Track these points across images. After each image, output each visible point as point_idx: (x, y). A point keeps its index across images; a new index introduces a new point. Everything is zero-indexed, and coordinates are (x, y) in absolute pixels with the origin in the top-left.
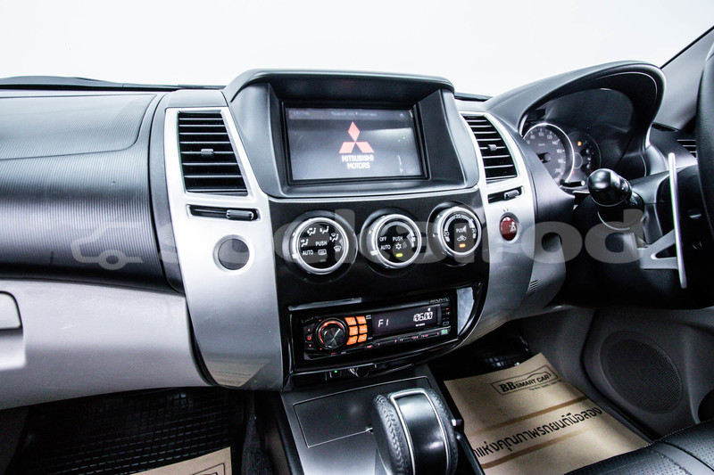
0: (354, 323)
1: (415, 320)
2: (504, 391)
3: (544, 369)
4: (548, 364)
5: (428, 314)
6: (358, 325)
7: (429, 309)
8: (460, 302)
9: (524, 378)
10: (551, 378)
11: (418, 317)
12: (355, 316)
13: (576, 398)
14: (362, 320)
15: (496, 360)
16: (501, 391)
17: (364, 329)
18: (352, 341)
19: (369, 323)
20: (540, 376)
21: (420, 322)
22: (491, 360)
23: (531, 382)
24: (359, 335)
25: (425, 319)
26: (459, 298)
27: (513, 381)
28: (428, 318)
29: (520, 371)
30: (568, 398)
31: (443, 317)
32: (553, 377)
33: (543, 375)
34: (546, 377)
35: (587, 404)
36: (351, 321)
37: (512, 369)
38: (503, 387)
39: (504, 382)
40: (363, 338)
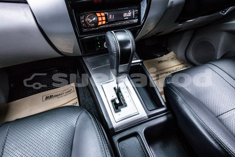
0: (100, 15)
1: (124, 16)
2: (159, 63)
3: (173, 56)
4: (175, 55)
5: (129, 13)
6: (101, 16)
7: (130, 11)
8: (142, 8)
9: (166, 59)
10: (174, 59)
11: (125, 15)
12: (100, 13)
13: (181, 63)
14: (103, 14)
15: (158, 54)
16: (158, 63)
17: (104, 18)
18: (100, 23)
19: (106, 16)
20: (171, 58)
21: (126, 17)
22: (156, 55)
23: (168, 60)
24: (102, 21)
25: (128, 16)
26: (141, 6)
27: (162, 60)
28: (129, 15)
29: (165, 57)
30: (179, 63)
31: (135, 14)
32: (175, 58)
33: (172, 58)
34: (173, 58)
35: (184, 65)
36: (98, 15)
37: (162, 57)
38: (159, 62)
39: (159, 61)
40: (104, 22)
